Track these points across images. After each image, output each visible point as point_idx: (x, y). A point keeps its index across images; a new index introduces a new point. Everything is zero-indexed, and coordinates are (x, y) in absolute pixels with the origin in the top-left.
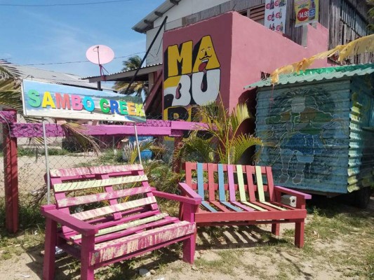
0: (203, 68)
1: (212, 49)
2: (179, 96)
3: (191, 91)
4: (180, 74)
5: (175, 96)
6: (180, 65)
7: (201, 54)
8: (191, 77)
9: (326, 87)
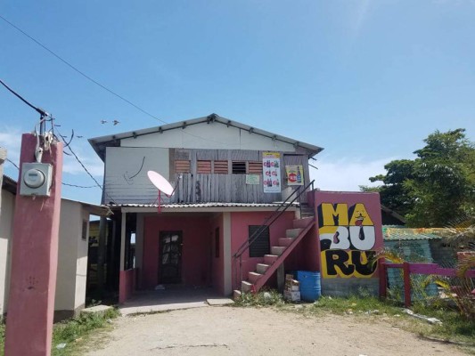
0: (359, 223)
1: (365, 212)
2: (337, 241)
3: (349, 238)
4: (336, 224)
5: (332, 240)
6: (336, 219)
7: (355, 214)
8: (348, 228)
9: (418, 242)
